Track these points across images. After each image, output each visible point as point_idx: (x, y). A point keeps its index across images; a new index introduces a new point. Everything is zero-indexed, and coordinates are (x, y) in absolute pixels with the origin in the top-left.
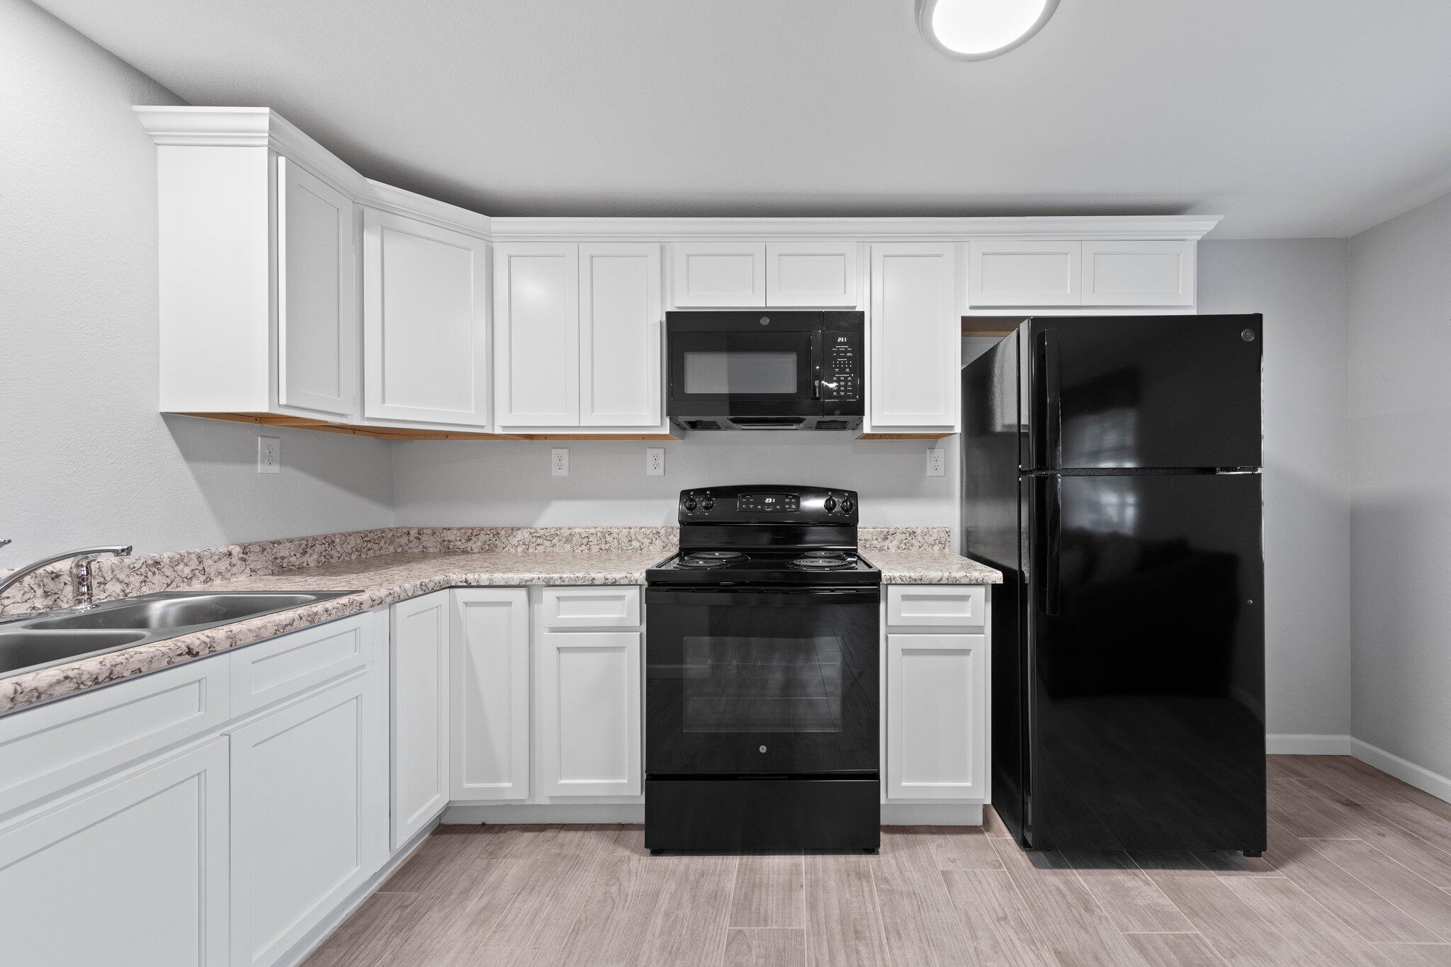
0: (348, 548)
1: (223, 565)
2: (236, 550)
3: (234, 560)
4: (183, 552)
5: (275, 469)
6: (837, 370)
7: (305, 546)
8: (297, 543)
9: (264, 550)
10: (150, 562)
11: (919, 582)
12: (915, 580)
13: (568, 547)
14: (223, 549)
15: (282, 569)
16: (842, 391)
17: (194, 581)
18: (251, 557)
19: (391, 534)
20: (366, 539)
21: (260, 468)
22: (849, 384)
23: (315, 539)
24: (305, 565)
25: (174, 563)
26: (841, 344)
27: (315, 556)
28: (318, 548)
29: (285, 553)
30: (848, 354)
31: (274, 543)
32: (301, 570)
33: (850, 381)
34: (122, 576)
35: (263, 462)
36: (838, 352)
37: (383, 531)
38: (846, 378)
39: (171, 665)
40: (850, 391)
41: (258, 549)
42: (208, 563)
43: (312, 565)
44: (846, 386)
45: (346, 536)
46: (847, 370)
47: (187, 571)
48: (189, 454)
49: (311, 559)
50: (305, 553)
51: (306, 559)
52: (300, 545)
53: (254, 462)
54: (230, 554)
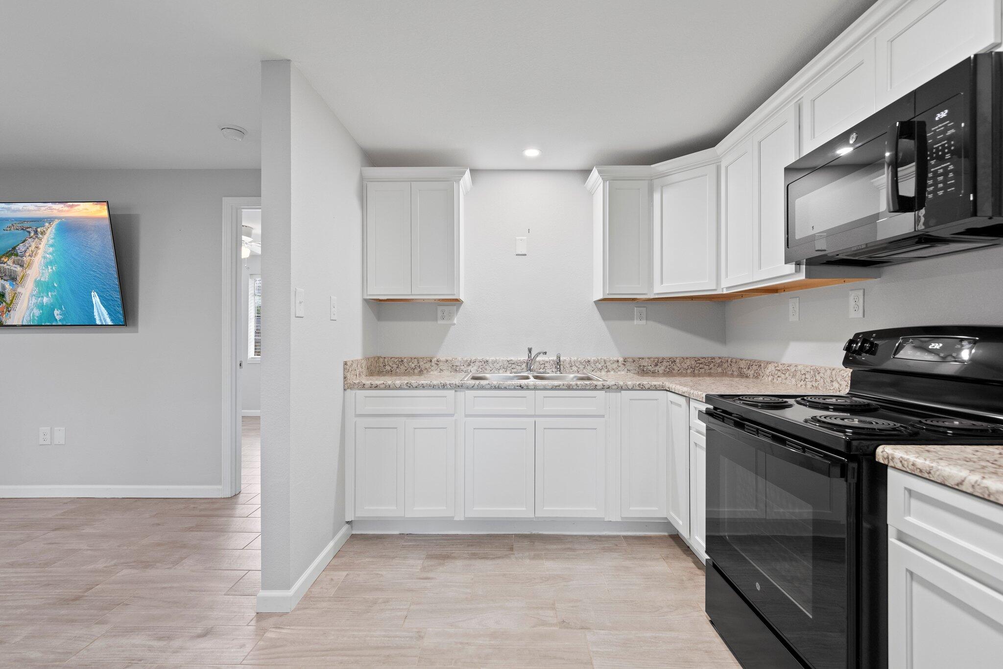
0: (685, 366)
1: (615, 366)
2: (621, 360)
3: (620, 364)
4: (599, 358)
5: (643, 322)
6: (933, 162)
7: (658, 362)
8: (652, 359)
9: (634, 361)
10: (586, 361)
11: (926, 475)
12: (921, 471)
13: (793, 380)
14: (615, 359)
15: (643, 372)
16: (941, 189)
17: (603, 371)
18: (628, 364)
19: (720, 360)
20: (699, 362)
21: (635, 322)
22: (951, 175)
23: (663, 359)
24: (656, 371)
25: (596, 362)
26: (942, 120)
27: (663, 368)
28: (665, 363)
29: (646, 364)
30: (949, 133)
31: (639, 358)
32: (654, 374)
33: (951, 171)
34: (577, 365)
35: (637, 319)
36: (936, 134)
37: (714, 358)
38: (945, 168)
39: (515, 389)
40: (951, 186)
41: (631, 360)
42: (608, 364)
43: (661, 372)
44: (944, 182)
45: (684, 359)
46: (948, 156)
47: (600, 366)
48: (605, 318)
49: (661, 369)
50: (656, 365)
51: (657, 368)
52: (654, 361)
53: (634, 320)
54: (618, 361)
